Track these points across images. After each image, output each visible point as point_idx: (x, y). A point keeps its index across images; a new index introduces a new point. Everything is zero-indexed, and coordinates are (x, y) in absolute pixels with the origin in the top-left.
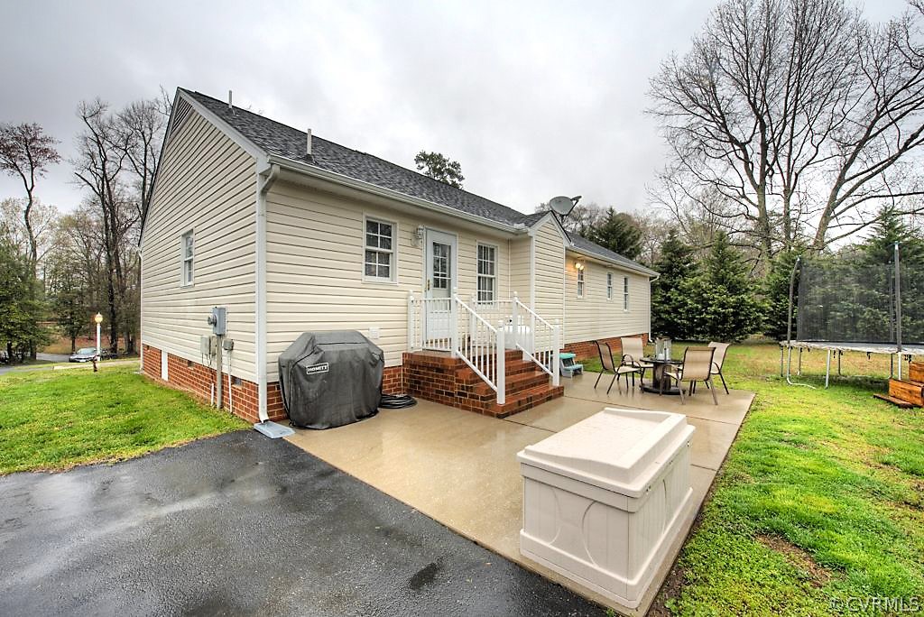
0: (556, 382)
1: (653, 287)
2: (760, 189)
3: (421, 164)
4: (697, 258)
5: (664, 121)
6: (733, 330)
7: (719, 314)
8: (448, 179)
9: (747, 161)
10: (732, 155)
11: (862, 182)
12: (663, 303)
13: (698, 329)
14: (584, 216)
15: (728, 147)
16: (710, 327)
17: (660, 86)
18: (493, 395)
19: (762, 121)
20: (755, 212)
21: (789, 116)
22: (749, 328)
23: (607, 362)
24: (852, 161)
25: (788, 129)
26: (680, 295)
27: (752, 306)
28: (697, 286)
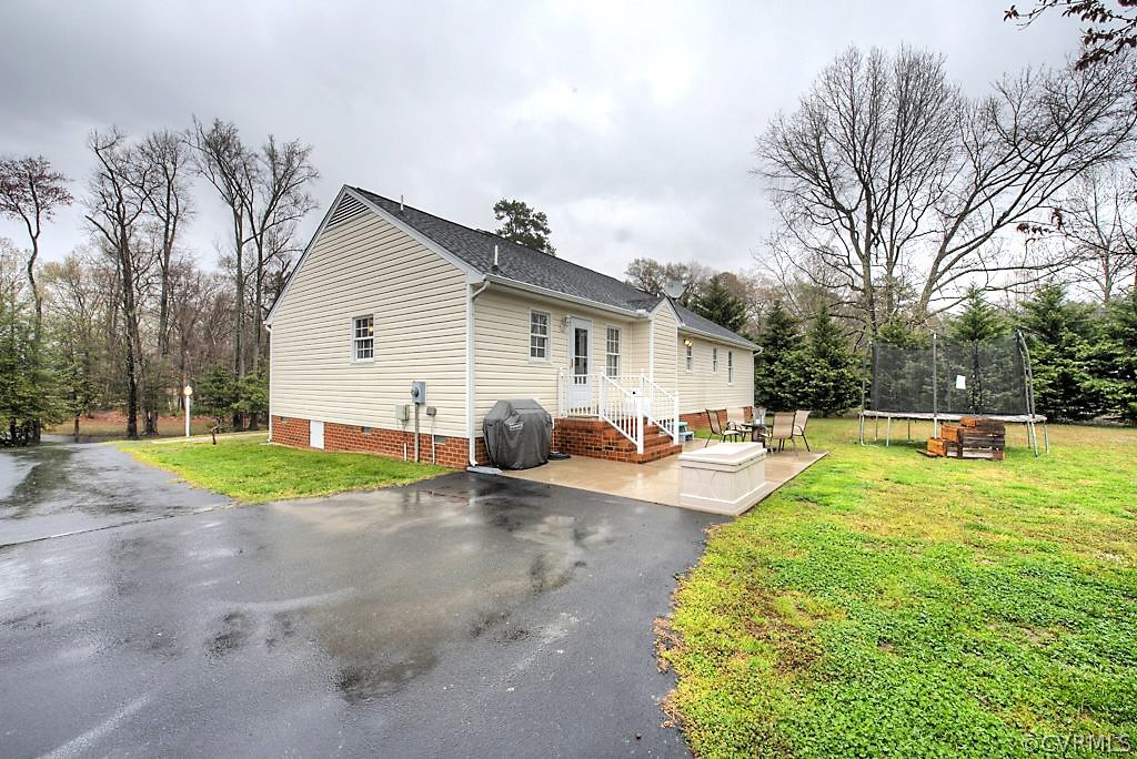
0: (676, 442)
1: (757, 360)
2: (865, 258)
3: (501, 214)
4: (802, 330)
5: (771, 183)
6: (835, 403)
7: (820, 388)
8: (533, 232)
9: (852, 230)
10: (837, 223)
11: (961, 256)
12: (768, 376)
13: (801, 403)
14: (684, 276)
15: (833, 214)
16: (812, 401)
17: (768, 145)
18: (633, 448)
19: (868, 190)
20: (860, 283)
21: (893, 184)
22: (849, 402)
23: (716, 426)
24: (952, 234)
25: (892, 199)
26: (783, 368)
27: (851, 380)
28: (800, 359)
